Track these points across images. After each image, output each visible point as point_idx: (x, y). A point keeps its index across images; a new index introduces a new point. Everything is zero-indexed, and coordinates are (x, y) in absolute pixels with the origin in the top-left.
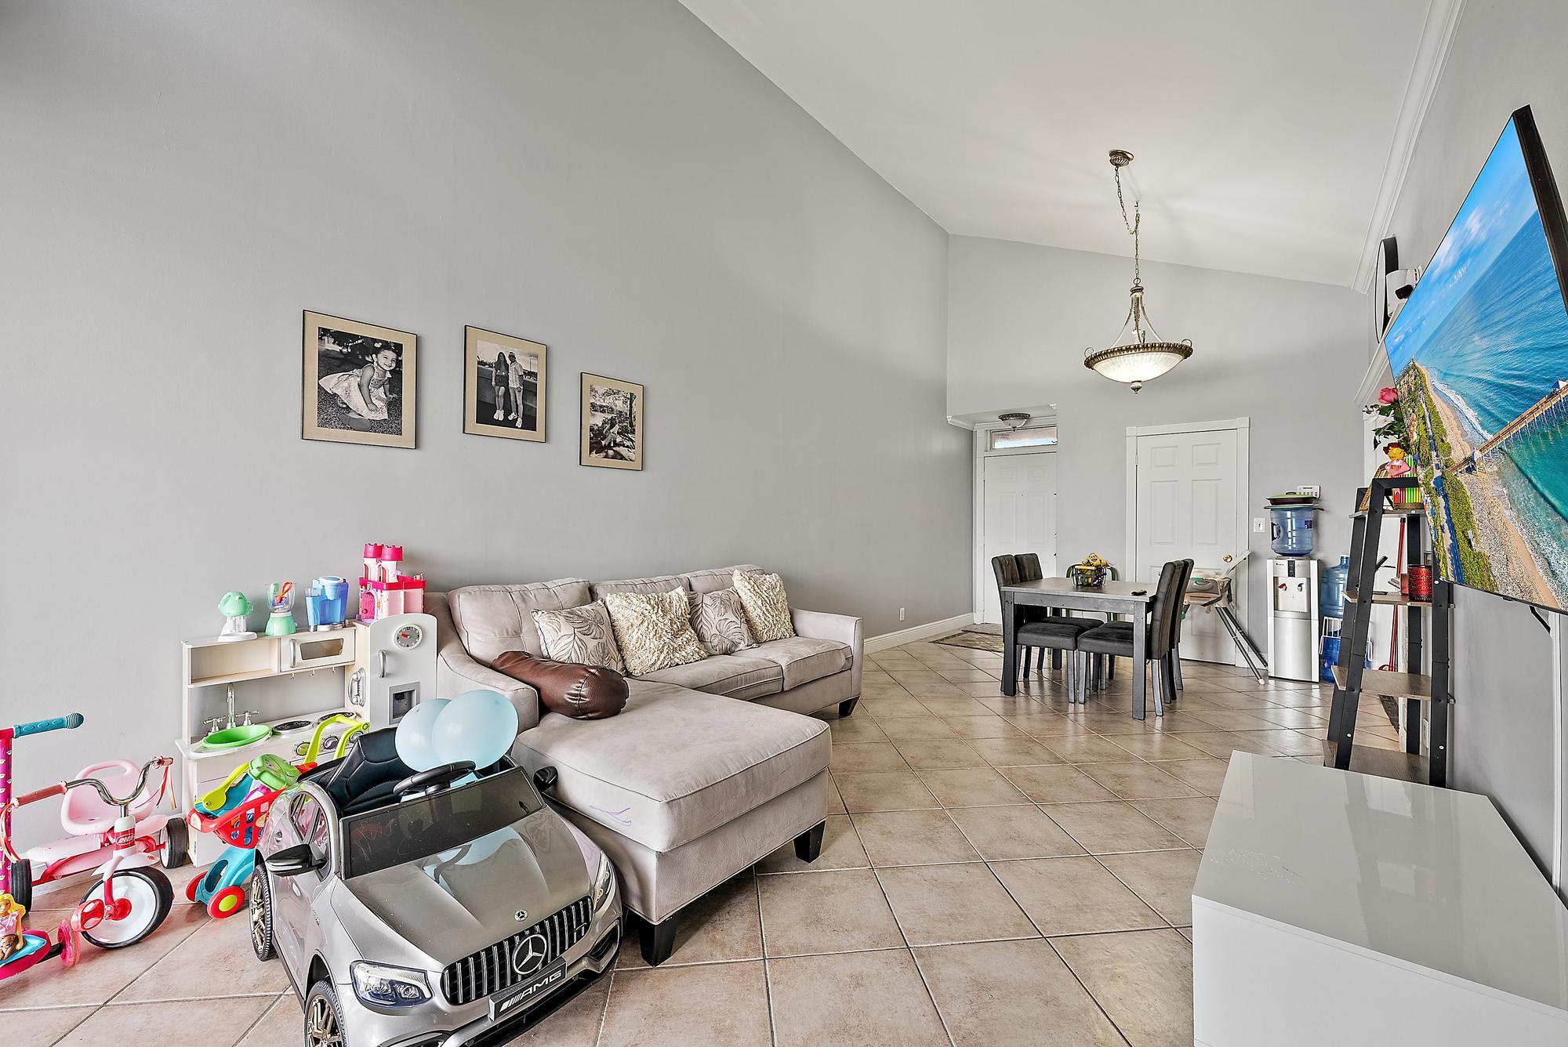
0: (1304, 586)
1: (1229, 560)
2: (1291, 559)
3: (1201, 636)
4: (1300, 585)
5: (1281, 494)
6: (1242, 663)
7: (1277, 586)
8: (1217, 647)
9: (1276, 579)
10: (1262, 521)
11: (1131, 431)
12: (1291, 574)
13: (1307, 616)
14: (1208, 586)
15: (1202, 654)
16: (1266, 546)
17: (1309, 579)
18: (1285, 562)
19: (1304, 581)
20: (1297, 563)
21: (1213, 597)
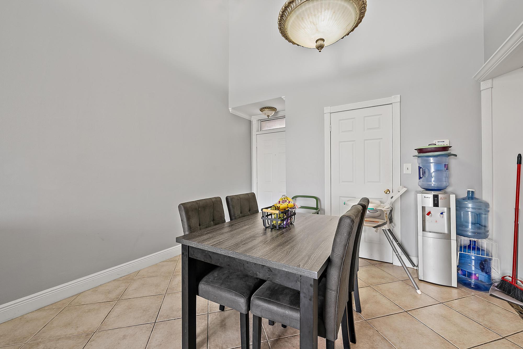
0: (445, 215)
1: (388, 193)
2: (436, 193)
3: (371, 243)
4: (442, 213)
5: (425, 146)
6: (397, 263)
7: (426, 213)
8: (381, 251)
9: (423, 208)
10: (409, 166)
11: (327, 110)
12: (436, 204)
13: (448, 237)
14: (377, 214)
15: (372, 255)
16: (415, 183)
17: (449, 209)
18: (430, 196)
19: (445, 209)
20: (440, 196)
21: (381, 222)
